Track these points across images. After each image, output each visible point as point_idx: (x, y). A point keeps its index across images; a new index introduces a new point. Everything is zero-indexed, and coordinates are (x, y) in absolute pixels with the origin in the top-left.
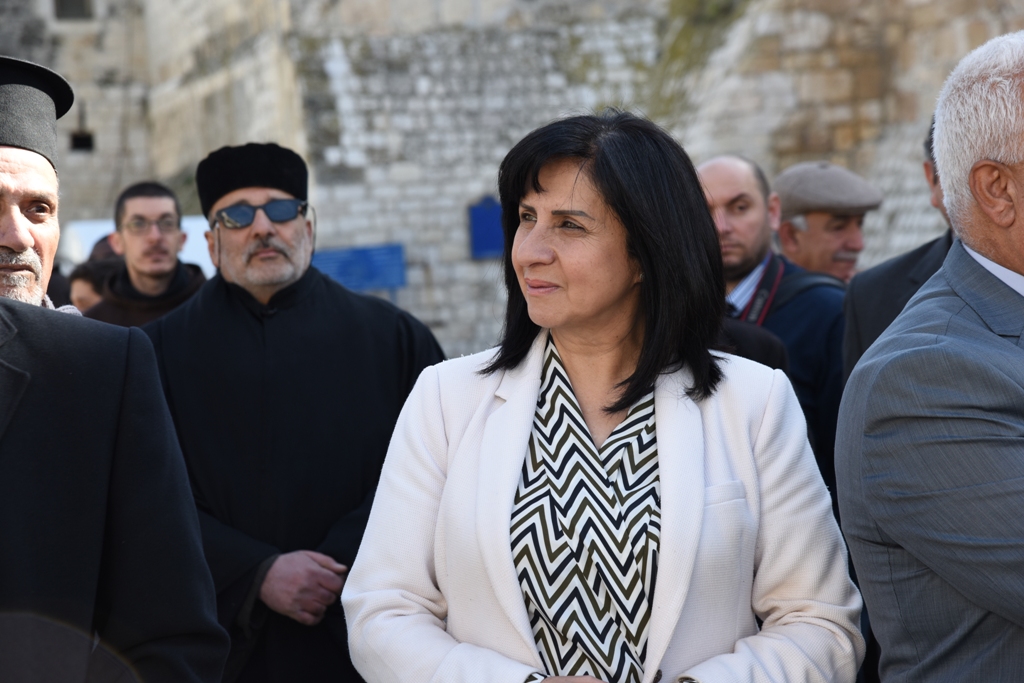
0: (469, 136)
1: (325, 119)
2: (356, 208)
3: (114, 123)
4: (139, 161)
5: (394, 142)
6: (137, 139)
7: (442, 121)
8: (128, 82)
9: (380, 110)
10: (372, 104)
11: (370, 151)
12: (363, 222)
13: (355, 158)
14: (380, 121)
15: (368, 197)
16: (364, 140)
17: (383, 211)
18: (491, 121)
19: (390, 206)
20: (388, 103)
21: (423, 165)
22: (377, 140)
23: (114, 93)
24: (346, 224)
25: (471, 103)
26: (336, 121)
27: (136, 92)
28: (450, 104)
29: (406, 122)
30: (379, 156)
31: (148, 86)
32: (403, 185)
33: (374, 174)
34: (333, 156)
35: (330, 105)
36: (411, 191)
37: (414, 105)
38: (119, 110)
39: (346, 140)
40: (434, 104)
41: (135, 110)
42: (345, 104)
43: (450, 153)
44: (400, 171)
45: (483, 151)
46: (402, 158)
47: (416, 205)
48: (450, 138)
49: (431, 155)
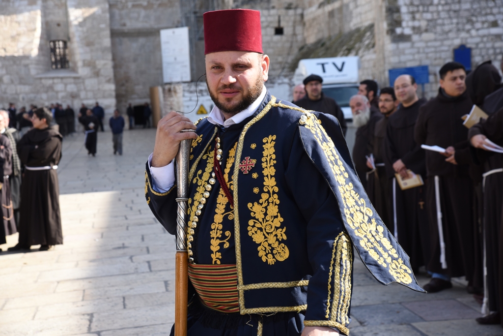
0: (455, 21)
1: (395, 16)
2: (407, 51)
3: (291, 24)
4: (299, 38)
5: (423, 24)
6: (299, 29)
7: (443, 15)
8: (296, 8)
9: (418, 11)
10: (415, 9)
11: (414, 28)
12: (411, 57)
13: (407, 31)
14: (417, 16)
15: (412, 47)
16: (411, 24)
17: (418, 53)
18: (466, 14)
19: (421, 50)
20: (421, 8)
21: (435, 33)
22: (416, 24)
23: (291, 12)
24: (403, 58)
25: (457, 7)
26: (400, 17)
27: (299, 11)
28: (447, 8)
29: (428, 16)
30: (417, 30)
31: (303, 9)
32: (427, 42)
33: (415, 38)
34: (398, 31)
35: (398, 10)
36: (430, 44)
37: (431, 8)
38: (292, 18)
39: (404, 24)
40: (440, 8)
41: (298, 18)
42: (404, 9)
43: (446, 28)
44: (425, 36)
45: (460, 26)
46: (426, 31)
47: (433, 49)
48: (446, 22)
49: (439, 29)
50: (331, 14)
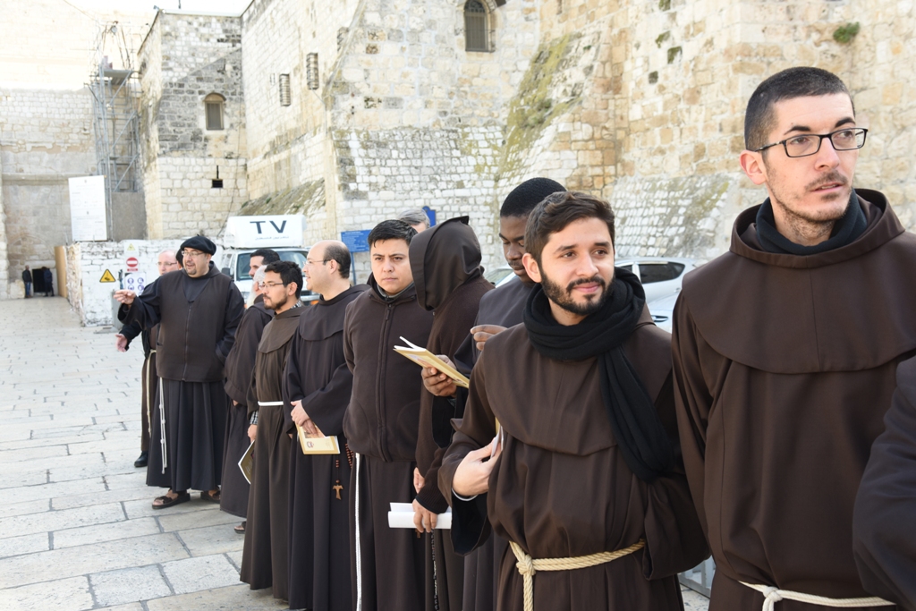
0: (417, 178)
1: (349, 168)
2: (363, 211)
3: (232, 176)
4: (242, 192)
5: (381, 180)
6: (242, 182)
7: (404, 171)
8: (238, 158)
9: (375, 165)
10: (372, 162)
11: (370, 184)
12: (368, 219)
13: (363, 188)
14: (374, 170)
15: (369, 206)
16: (367, 179)
17: (376, 213)
18: (429, 171)
19: (379, 211)
20: (378, 162)
21: (395, 191)
22: (373, 179)
23: (232, 162)
24: (358, 219)
25: (418, 163)
26: (353, 170)
27: (242, 162)
28: (407, 163)
29: (387, 171)
30: (373, 186)
31: (246, 160)
32: (386, 201)
33: (372, 195)
34: (352, 186)
35: (351, 162)
36: (388, 204)
37: (390, 163)
38: (234, 169)
39: (359, 179)
40: (400, 162)
41: (241, 169)
42: (358, 162)
43: (407, 186)
44: (383, 193)
45: (423, 185)
46: (385, 188)
47: (393, 210)
48: (408, 179)
49: (399, 186)
50: (278, 165)
